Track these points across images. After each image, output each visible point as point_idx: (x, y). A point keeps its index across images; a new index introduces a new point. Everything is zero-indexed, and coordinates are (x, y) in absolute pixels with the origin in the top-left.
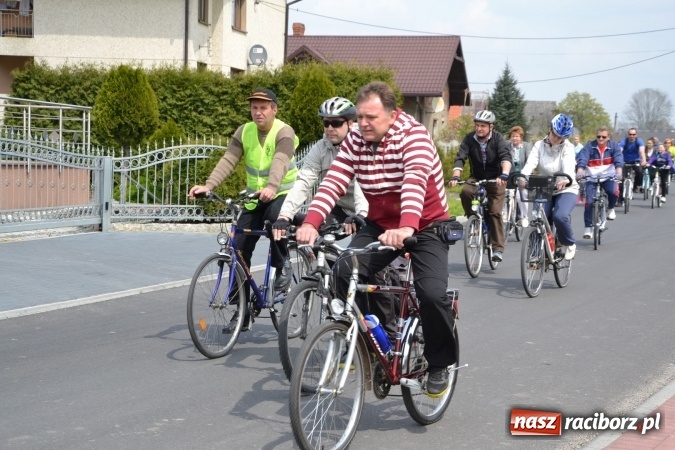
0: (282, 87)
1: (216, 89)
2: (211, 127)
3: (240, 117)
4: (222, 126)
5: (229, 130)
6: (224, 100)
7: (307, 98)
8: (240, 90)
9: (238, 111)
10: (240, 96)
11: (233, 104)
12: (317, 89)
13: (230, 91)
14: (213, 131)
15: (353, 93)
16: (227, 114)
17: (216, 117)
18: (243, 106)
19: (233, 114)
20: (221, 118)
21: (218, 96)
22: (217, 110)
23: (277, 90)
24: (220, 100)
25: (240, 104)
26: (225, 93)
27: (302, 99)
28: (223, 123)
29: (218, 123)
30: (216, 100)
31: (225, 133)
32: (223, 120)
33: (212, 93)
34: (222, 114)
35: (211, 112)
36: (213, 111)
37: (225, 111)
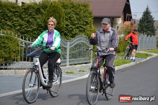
0: (42, 10)
1: (13, 10)
2: (10, 26)
3: (23, 22)
4: (16, 26)
5: (19, 28)
6: (16, 15)
7: (51, 14)
8: (23, 10)
9: (23, 20)
10: (23, 13)
11: (20, 17)
12: (55, 10)
13: (19, 11)
14: (11, 28)
15: (72, 13)
16: (18, 21)
17: (13, 22)
18: (25, 17)
19: (20, 21)
20: (15, 22)
21: (14, 13)
22: (13, 19)
23: (40, 11)
24: (15, 15)
25: (23, 16)
26: (17, 12)
27: (49, 14)
28: (16, 24)
29: (14, 25)
30: (13, 14)
31: (16, 29)
32: (16, 23)
33: (11, 11)
34: (15, 21)
35: (10, 20)
36: (12, 19)
37: (17, 20)
